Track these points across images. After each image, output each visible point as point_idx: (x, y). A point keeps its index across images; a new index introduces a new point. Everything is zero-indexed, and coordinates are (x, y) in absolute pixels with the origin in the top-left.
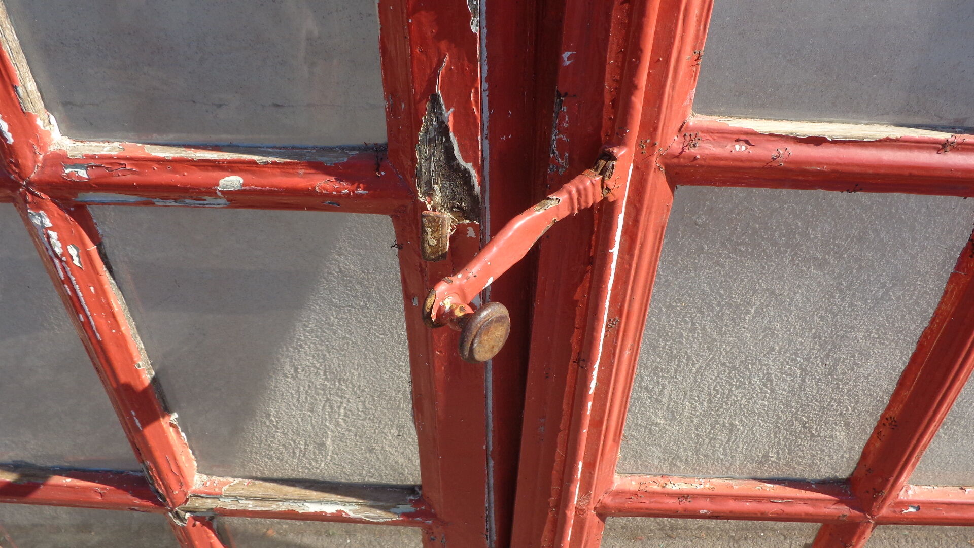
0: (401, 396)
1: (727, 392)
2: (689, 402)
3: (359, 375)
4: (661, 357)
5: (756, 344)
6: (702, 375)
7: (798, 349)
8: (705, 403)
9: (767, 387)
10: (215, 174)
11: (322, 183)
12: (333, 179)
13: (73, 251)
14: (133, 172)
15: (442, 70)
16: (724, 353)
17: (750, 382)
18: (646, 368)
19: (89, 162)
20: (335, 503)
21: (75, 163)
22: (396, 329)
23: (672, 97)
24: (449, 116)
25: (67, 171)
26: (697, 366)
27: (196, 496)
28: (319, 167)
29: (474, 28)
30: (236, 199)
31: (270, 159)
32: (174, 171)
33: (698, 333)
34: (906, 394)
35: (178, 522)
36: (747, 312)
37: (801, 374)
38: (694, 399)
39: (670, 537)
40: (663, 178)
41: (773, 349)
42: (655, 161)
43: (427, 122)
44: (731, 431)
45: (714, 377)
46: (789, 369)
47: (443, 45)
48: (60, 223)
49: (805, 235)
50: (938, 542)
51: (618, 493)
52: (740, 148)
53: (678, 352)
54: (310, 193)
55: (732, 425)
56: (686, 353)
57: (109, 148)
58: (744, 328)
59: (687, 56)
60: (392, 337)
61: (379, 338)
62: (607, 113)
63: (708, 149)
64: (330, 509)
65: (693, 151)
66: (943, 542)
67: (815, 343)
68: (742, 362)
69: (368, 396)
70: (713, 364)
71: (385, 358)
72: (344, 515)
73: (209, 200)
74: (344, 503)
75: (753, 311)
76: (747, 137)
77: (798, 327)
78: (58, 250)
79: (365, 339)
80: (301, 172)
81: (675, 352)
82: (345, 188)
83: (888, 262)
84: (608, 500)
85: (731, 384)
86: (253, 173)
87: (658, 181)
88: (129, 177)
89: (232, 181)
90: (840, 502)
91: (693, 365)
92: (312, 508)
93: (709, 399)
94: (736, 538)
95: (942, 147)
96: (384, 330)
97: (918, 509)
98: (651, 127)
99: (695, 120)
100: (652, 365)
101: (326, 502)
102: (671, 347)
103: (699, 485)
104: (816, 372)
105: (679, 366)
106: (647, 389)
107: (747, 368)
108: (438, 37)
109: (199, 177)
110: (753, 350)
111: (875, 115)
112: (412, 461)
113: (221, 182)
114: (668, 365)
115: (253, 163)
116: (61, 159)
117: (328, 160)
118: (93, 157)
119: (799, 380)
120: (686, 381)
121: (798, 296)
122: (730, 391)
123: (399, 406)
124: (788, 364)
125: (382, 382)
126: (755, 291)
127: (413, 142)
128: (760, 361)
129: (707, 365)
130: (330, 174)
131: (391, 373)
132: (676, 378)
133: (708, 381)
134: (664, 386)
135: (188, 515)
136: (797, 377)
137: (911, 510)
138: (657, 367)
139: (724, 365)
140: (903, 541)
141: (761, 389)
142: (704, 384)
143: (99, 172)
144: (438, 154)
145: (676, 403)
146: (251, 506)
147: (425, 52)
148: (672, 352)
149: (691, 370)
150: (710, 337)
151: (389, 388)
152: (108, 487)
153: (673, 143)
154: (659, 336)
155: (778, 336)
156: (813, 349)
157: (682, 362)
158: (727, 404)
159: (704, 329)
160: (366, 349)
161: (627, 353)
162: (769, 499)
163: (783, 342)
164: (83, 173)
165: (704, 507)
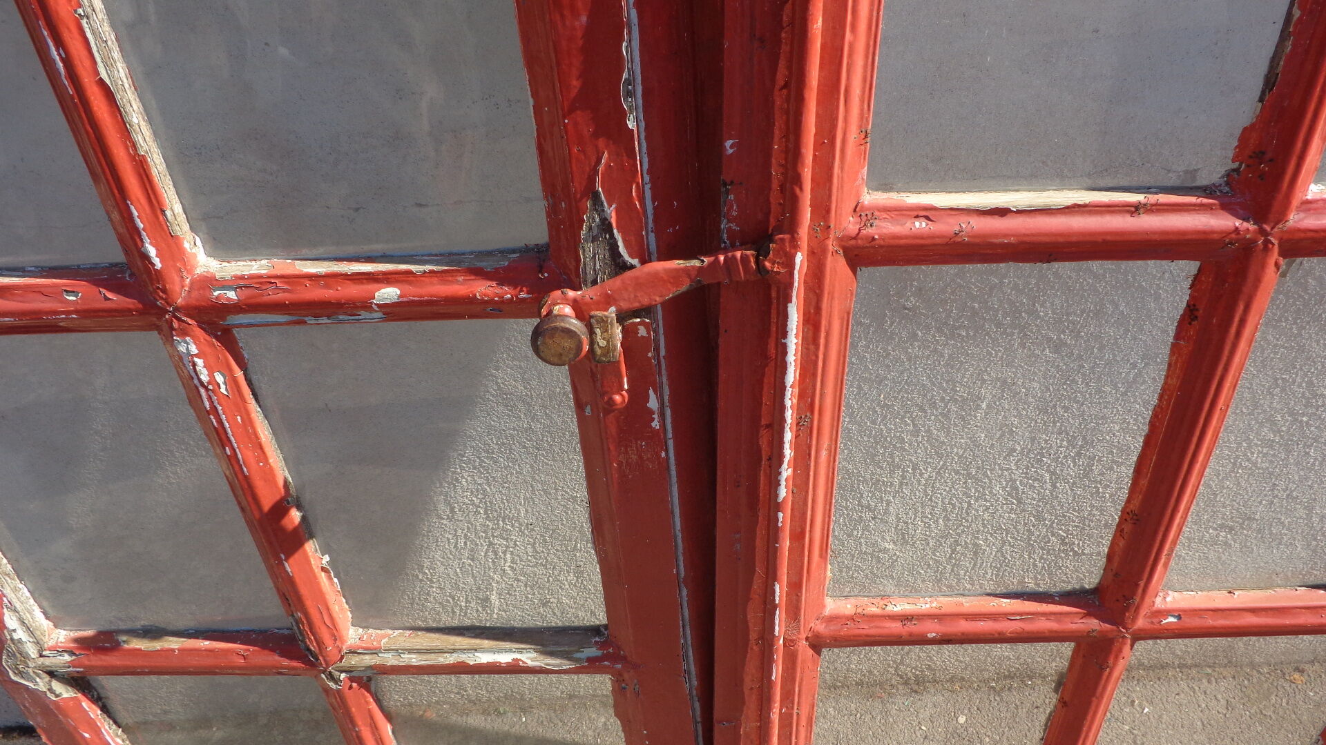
0: (577, 534)
1: (965, 505)
2: (922, 521)
3: (527, 511)
4: (881, 468)
5: (993, 445)
6: (933, 487)
7: (1042, 448)
8: (941, 521)
9: (1012, 497)
10: (370, 287)
11: (483, 289)
12: (494, 284)
13: (219, 378)
14: (284, 290)
15: (601, 168)
16: (956, 458)
17: (991, 492)
18: (865, 481)
19: (239, 282)
20: (510, 651)
21: (224, 285)
22: (566, 452)
23: (841, 179)
24: (611, 212)
25: (216, 293)
26: (926, 476)
27: (353, 652)
28: (479, 273)
29: (631, 124)
30: (393, 312)
31: (428, 268)
32: (327, 286)
33: (923, 437)
34: (1144, 482)
35: (332, 685)
36: (978, 407)
37: (1051, 479)
38: (927, 517)
39: (916, 692)
40: (842, 261)
41: (1014, 450)
42: (831, 245)
43: (590, 220)
45: (947, 489)
46: (1035, 472)
47: (601, 142)
48: (208, 350)
49: (1032, 313)
50: (1249, 680)
51: (832, 619)
52: (920, 225)
53: (901, 460)
54: (470, 300)
56: (911, 461)
57: (257, 267)
58: (976, 426)
59: (853, 135)
60: (563, 463)
61: (548, 464)
62: (775, 198)
63: (886, 228)
64: (505, 658)
65: (869, 231)
66: (1255, 680)
67: (1062, 440)
68: (978, 468)
69: (538, 537)
70: (945, 472)
71: (556, 489)
72: (521, 664)
73: (364, 314)
74: (520, 651)
75: (984, 405)
76: (927, 213)
77: (1039, 421)
78: (205, 378)
79: (532, 467)
80: (461, 279)
81: (897, 459)
82: (507, 293)
83: (1135, 339)
84: (821, 628)
85: (969, 496)
86: (410, 283)
87: (836, 265)
88: (280, 296)
89: (389, 293)
90: (1089, 615)
91: (921, 474)
92: (485, 658)
93: (946, 516)
94: (998, 689)
95: (1136, 209)
96: (553, 456)
97: (1179, 617)
98: (823, 210)
99: (871, 198)
100: (872, 479)
101: (500, 651)
102: (891, 455)
103: (925, 605)
104: (1069, 474)
105: (903, 477)
106: (868, 507)
107: (985, 475)
108: (596, 135)
109: (355, 290)
110: (990, 453)
111: (1062, 179)
112: (595, 615)
113: (377, 294)
114: (891, 477)
115: (409, 272)
116: (209, 282)
117: (488, 265)
118: (242, 278)
119: (1049, 486)
120: (915, 495)
121: (1035, 385)
122: (969, 504)
123: (576, 546)
124: (1033, 467)
125: (554, 518)
126: (984, 381)
127: (575, 243)
128: (999, 465)
129: (938, 473)
130: (491, 280)
131: (564, 506)
132: (902, 491)
133: (941, 494)
134: (888, 503)
135: (343, 676)
136: (1046, 482)
137: (1171, 619)
138: (878, 481)
139: (957, 472)
140: (1205, 681)
141: (1006, 499)
142: (937, 498)
143: (247, 292)
144: (603, 252)
145: (906, 523)
146: (415, 660)
147: (583, 151)
148: (893, 461)
149: (919, 482)
150: (937, 440)
151: (562, 525)
152: (251, 648)
153: (849, 224)
154: (877, 443)
155: (1017, 434)
156: (1061, 447)
157: (908, 471)
158: (967, 521)
159: (929, 431)
160: (533, 479)
161: (824, 454)
162: (1006, 616)
163: (1024, 442)
164: (232, 295)
165: (932, 630)
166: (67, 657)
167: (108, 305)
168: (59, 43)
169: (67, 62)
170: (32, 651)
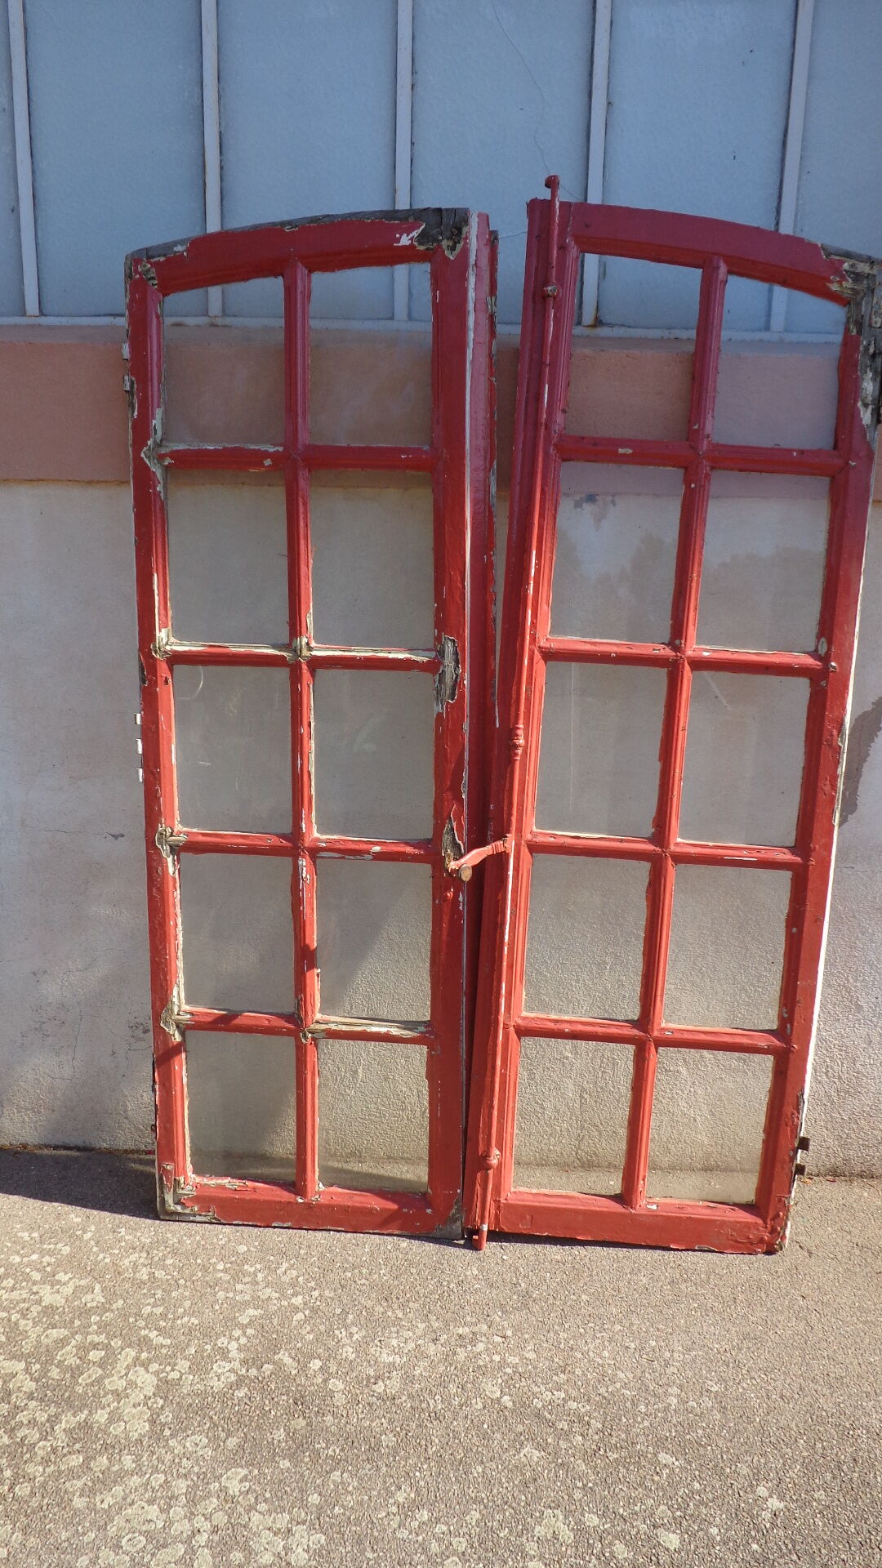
10: (371, 846)
11: (409, 850)
13: (308, 877)
14: (341, 845)
15: (453, 811)
20: (387, 1026)
21: (322, 841)
23: (526, 822)
24: (454, 824)
25: (318, 845)
26: (585, 1008)
27: (317, 1022)
28: (408, 844)
29: (463, 797)
30: (378, 857)
31: (391, 841)
32: (356, 845)
35: (303, 1041)
36: (606, 968)
40: (527, 850)
42: (523, 843)
43: (447, 828)
44: (614, 1065)
47: (454, 802)
48: (309, 865)
51: (525, 1018)
52: (552, 839)
54: (404, 853)
55: (614, 1059)
57: (333, 837)
59: (530, 807)
63: (540, 839)
64: (383, 1030)
65: (534, 839)
72: (390, 1033)
73: (366, 856)
74: (391, 1027)
75: (608, 967)
76: (554, 836)
78: (304, 875)
80: (403, 846)
82: (418, 853)
84: (520, 1022)
86: (384, 846)
87: (525, 851)
88: (339, 847)
89: (377, 849)
90: (633, 1027)
91: (582, 1007)
92: (374, 1029)
95: (622, 841)
97: (673, 1033)
98: (519, 830)
99: (535, 829)
101: (382, 1026)
102: (567, 993)
108: (452, 799)
109: (365, 847)
111: (599, 833)
113: (372, 849)
115: (385, 842)
116: (318, 840)
117: (412, 842)
118: (328, 840)
126: (607, 953)
127: (441, 835)
129: (590, 1008)
130: (413, 847)
135: (310, 1035)
143: (328, 844)
144: (450, 837)
146: (343, 1028)
147: (447, 806)
152: (273, 1017)
153: (529, 837)
161: (521, 929)
164: (324, 845)
165: (567, 1028)
166: (189, 1016)
167: (281, 844)
168: (302, 759)
169: (301, 765)
170: (176, 1010)
